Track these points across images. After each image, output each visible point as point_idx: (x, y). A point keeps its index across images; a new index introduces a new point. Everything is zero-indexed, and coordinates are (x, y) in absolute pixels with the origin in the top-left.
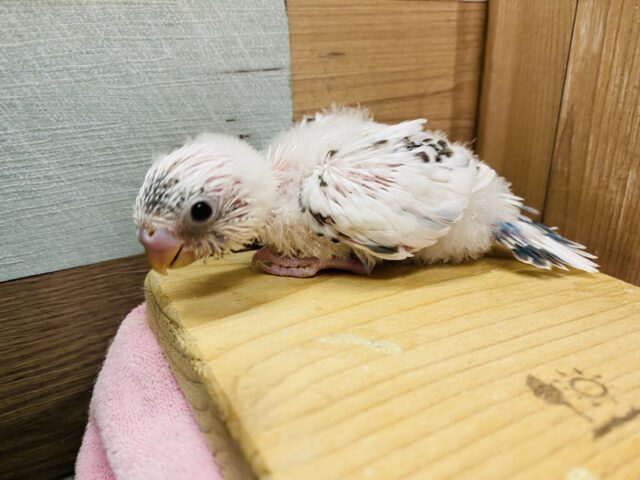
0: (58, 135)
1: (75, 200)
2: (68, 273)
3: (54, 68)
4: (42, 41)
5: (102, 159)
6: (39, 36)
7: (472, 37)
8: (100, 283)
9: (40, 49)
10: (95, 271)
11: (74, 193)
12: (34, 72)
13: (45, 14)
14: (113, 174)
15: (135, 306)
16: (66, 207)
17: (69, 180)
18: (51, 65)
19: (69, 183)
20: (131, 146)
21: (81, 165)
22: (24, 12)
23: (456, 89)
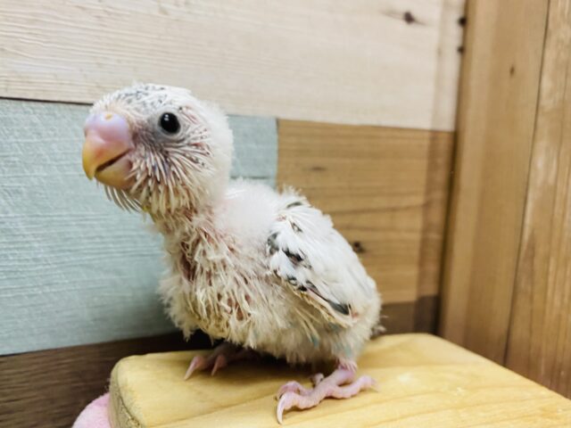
0: (53, 221)
1: (57, 284)
2: (36, 355)
3: (62, 163)
4: (57, 139)
5: (90, 246)
6: (55, 135)
7: (442, 160)
8: (64, 369)
9: (54, 146)
10: (62, 355)
11: (58, 276)
12: (44, 165)
13: (64, 117)
14: (97, 262)
15: (97, 396)
16: (47, 289)
17: (56, 264)
18: (61, 160)
19: (55, 266)
20: (120, 237)
21: (70, 251)
22: (47, 114)
23: (427, 206)
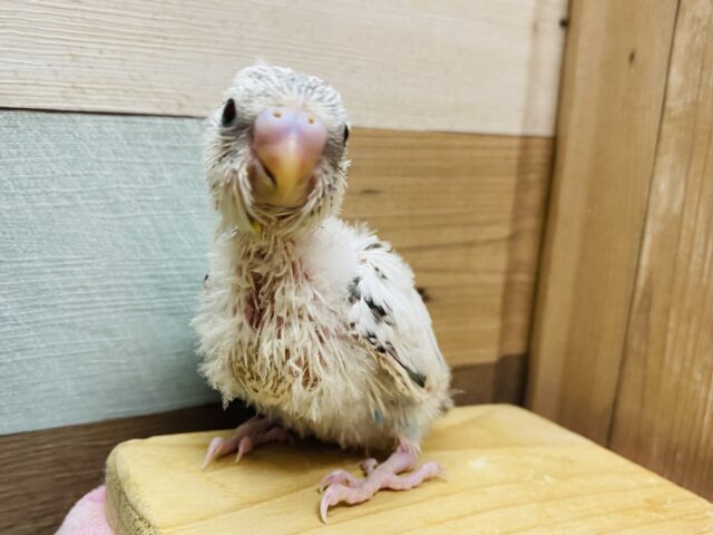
0: (23, 268)
1: (30, 349)
2: (10, 439)
3: (31, 191)
4: (23, 160)
5: (71, 300)
6: (19, 154)
7: (536, 177)
8: (47, 456)
9: (18, 169)
10: (42, 439)
11: (31, 340)
12: (7, 195)
13: (30, 130)
14: (82, 319)
15: (88, 490)
16: (18, 357)
17: (28, 323)
18: (28, 187)
19: (26, 327)
20: (109, 287)
21: (44, 306)
22: (7, 127)
23: (513, 238)
